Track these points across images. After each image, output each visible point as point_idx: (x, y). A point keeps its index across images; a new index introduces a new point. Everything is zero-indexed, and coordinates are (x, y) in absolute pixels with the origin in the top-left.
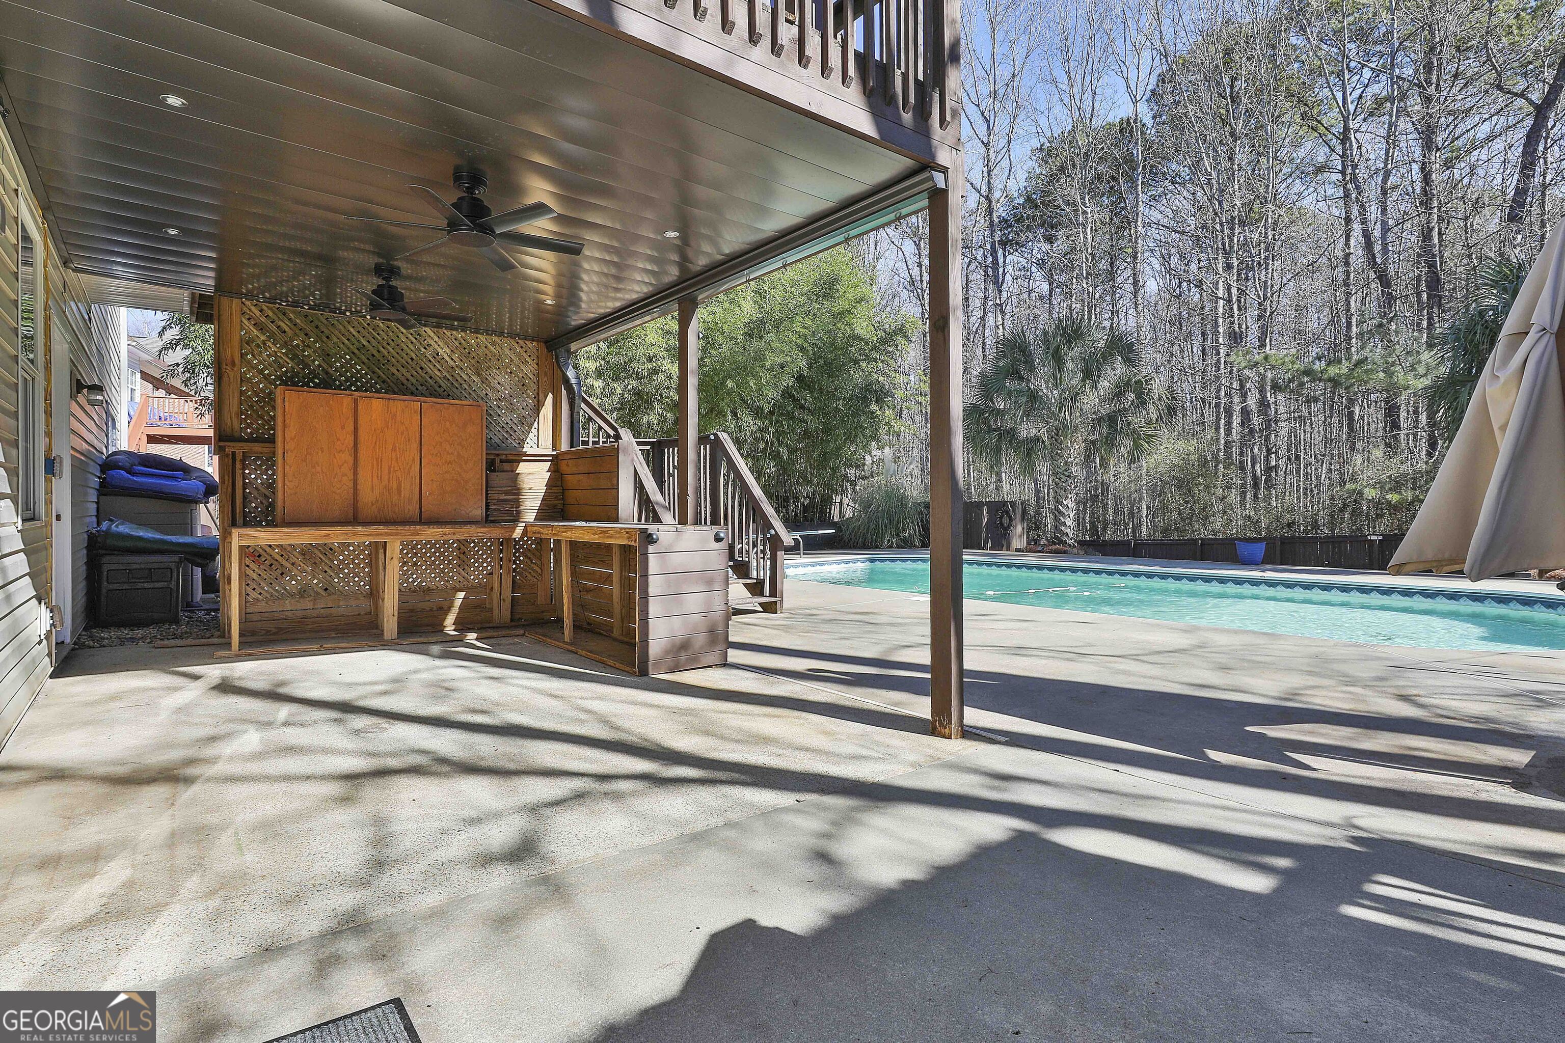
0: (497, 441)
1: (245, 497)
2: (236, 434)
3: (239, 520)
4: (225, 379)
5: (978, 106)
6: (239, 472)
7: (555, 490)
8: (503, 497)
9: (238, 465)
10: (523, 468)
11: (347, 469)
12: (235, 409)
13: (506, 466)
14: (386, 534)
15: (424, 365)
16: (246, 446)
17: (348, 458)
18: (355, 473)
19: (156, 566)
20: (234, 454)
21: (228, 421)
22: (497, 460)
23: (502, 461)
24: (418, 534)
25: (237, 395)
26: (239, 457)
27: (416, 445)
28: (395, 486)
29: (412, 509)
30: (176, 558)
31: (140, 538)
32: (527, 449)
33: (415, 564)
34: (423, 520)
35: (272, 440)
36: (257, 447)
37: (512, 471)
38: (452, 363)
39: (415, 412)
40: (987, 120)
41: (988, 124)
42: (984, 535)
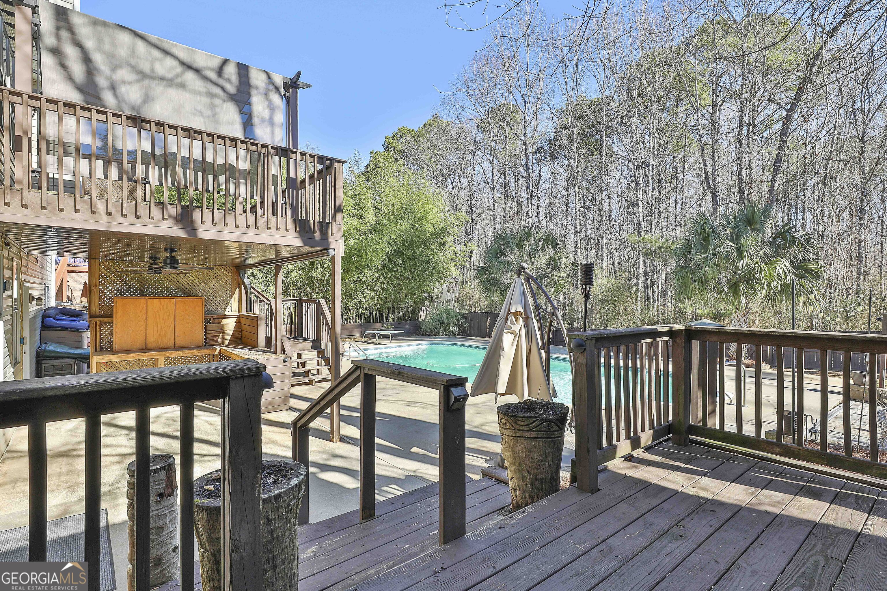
0: (213, 310)
1: (100, 339)
2: (98, 314)
3: (98, 349)
4: (93, 292)
5: (520, 91)
6: (98, 330)
7: (238, 330)
8: (214, 335)
9: (98, 327)
10: (224, 321)
11: (143, 328)
12: (97, 304)
13: (216, 321)
14: (158, 355)
15: (179, 280)
16: (101, 319)
17: (143, 324)
18: (146, 330)
19: (65, 364)
20: (96, 322)
21: (94, 309)
22: (212, 319)
23: (214, 319)
24: (172, 354)
25: (97, 298)
26: (98, 324)
27: (173, 317)
28: (164, 333)
29: (171, 343)
30: (74, 360)
31: (58, 352)
32: (227, 313)
33: (175, 363)
34: (176, 348)
35: (111, 316)
36: (106, 320)
37: (219, 323)
38: (192, 278)
39: (173, 303)
40: (525, 100)
41: (525, 102)
42: (488, 330)
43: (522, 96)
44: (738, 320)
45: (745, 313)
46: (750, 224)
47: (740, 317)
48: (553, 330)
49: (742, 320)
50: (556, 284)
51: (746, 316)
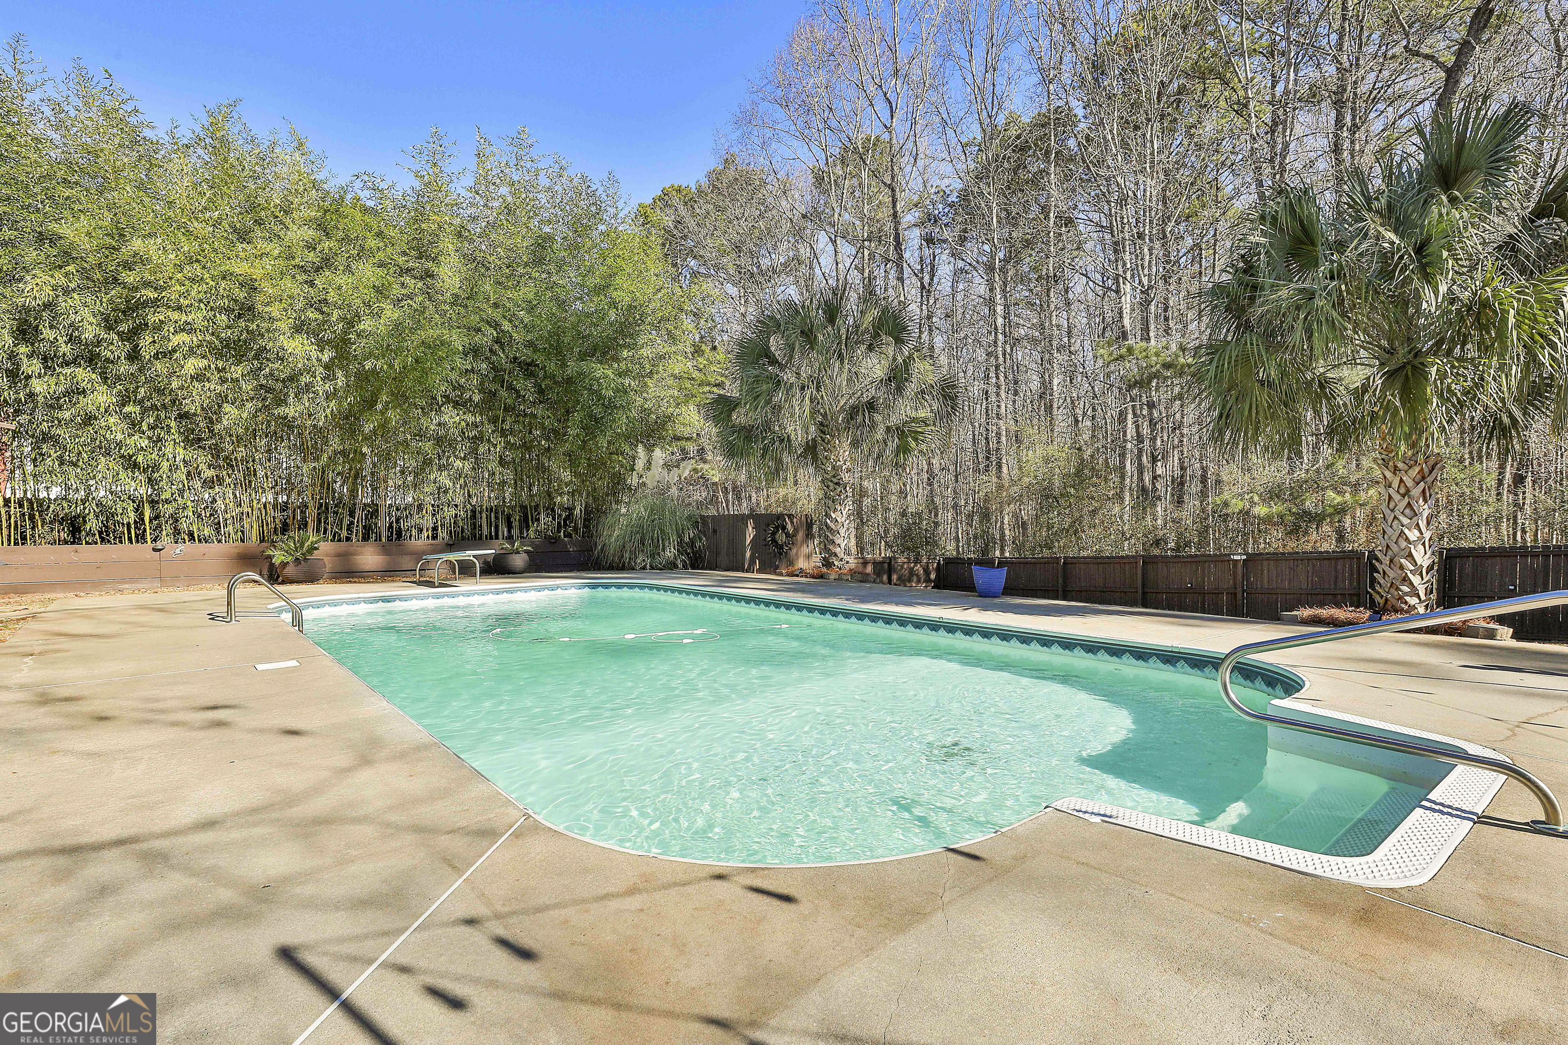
40: (890, 103)
41: (891, 107)
42: (748, 554)
43: (885, 95)
44: (1402, 491)
45: (1426, 470)
46: (1446, 184)
47: (1410, 483)
48: (939, 563)
49: (1416, 492)
50: (903, 432)
51: (1429, 479)
